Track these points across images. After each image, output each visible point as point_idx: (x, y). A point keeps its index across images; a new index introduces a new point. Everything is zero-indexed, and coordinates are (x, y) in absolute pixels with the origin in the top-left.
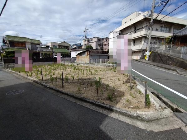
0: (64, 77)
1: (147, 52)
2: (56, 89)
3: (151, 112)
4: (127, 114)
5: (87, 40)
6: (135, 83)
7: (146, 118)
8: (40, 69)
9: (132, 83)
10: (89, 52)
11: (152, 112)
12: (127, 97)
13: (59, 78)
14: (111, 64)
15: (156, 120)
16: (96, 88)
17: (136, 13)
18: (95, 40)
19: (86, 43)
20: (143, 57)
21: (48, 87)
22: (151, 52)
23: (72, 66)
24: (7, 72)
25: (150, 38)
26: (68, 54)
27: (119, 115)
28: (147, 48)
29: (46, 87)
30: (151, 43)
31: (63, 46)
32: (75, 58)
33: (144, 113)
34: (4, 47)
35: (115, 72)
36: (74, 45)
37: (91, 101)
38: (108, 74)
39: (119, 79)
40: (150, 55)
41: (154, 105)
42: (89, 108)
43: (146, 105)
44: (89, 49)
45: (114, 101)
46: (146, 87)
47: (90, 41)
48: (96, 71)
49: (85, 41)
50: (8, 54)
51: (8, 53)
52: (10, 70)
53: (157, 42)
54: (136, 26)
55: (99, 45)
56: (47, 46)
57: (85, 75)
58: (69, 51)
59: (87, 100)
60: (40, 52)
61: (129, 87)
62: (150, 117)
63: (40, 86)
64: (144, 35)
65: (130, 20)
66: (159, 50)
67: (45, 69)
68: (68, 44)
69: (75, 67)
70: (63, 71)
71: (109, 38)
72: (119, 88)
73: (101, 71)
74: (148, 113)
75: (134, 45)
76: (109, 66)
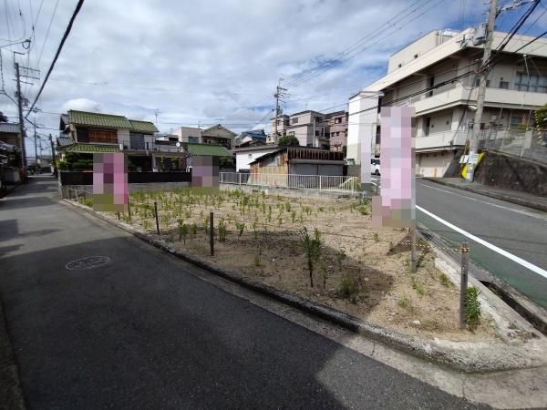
0: (216, 224)
1: (467, 154)
2: (194, 259)
3: (482, 345)
4: (400, 343)
5: (282, 119)
6: (427, 251)
7: (465, 361)
8: (151, 202)
9: (418, 249)
10: (286, 155)
11: (486, 345)
12: (403, 290)
13: (202, 229)
14: (352, 192)
15: (499, 370)
16: (307, 260)
17: (433, 34)
18: (306, 119)
19: (281, 128)
20: (456, 171)
21: (172, 251)
22: (482, 155)
23: (237, 194)
24: (69, 209)
25: (480, 112)
26: (229, 160)
27: (377, 346)
28: (468, 142)
29: (168, 251)
30: (482, 127)
31: (215, 138)
32: (248, 171)
33: (456, 346)
34: (64, 143)
35: (365, 214)
36: (244, 135)
37: (291, 298)
38: (341, 220)
39: (376, 235)
40: (479, 164)
41: (492, 324)
42: (287, 317)
43: (464, 321)
44: (287, 147)
45: (359, 303)
46: (464, 263)
47: (291, 122)
48: (307, 210)
49: (277, 123)
50: (72, 162)
51: (73, 158)
52: (76, 204)
53: (504, 122)
54: (432, 76)
55: (317, 133)
56: (171, 139)
57: (276, 220)
58: (230, 153)
59: (280, 294)
60: (154, 156)
61: (407, 261)
62: (476, 359)
63: (151, 248)
64: (460, 103)
65: (416, 56)
66: (510, 149)
67: (165, 201)
68: (229, 132)
69: (246, 199)
70: (212, 207)
71: (347, 114)
72: (375, 264)
73: (321, 210)
74: (472, 345)
75: (427, 133)
76: (347, 197)
